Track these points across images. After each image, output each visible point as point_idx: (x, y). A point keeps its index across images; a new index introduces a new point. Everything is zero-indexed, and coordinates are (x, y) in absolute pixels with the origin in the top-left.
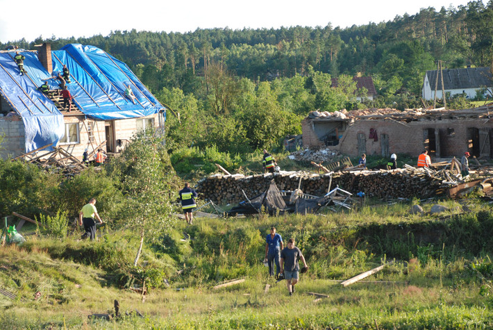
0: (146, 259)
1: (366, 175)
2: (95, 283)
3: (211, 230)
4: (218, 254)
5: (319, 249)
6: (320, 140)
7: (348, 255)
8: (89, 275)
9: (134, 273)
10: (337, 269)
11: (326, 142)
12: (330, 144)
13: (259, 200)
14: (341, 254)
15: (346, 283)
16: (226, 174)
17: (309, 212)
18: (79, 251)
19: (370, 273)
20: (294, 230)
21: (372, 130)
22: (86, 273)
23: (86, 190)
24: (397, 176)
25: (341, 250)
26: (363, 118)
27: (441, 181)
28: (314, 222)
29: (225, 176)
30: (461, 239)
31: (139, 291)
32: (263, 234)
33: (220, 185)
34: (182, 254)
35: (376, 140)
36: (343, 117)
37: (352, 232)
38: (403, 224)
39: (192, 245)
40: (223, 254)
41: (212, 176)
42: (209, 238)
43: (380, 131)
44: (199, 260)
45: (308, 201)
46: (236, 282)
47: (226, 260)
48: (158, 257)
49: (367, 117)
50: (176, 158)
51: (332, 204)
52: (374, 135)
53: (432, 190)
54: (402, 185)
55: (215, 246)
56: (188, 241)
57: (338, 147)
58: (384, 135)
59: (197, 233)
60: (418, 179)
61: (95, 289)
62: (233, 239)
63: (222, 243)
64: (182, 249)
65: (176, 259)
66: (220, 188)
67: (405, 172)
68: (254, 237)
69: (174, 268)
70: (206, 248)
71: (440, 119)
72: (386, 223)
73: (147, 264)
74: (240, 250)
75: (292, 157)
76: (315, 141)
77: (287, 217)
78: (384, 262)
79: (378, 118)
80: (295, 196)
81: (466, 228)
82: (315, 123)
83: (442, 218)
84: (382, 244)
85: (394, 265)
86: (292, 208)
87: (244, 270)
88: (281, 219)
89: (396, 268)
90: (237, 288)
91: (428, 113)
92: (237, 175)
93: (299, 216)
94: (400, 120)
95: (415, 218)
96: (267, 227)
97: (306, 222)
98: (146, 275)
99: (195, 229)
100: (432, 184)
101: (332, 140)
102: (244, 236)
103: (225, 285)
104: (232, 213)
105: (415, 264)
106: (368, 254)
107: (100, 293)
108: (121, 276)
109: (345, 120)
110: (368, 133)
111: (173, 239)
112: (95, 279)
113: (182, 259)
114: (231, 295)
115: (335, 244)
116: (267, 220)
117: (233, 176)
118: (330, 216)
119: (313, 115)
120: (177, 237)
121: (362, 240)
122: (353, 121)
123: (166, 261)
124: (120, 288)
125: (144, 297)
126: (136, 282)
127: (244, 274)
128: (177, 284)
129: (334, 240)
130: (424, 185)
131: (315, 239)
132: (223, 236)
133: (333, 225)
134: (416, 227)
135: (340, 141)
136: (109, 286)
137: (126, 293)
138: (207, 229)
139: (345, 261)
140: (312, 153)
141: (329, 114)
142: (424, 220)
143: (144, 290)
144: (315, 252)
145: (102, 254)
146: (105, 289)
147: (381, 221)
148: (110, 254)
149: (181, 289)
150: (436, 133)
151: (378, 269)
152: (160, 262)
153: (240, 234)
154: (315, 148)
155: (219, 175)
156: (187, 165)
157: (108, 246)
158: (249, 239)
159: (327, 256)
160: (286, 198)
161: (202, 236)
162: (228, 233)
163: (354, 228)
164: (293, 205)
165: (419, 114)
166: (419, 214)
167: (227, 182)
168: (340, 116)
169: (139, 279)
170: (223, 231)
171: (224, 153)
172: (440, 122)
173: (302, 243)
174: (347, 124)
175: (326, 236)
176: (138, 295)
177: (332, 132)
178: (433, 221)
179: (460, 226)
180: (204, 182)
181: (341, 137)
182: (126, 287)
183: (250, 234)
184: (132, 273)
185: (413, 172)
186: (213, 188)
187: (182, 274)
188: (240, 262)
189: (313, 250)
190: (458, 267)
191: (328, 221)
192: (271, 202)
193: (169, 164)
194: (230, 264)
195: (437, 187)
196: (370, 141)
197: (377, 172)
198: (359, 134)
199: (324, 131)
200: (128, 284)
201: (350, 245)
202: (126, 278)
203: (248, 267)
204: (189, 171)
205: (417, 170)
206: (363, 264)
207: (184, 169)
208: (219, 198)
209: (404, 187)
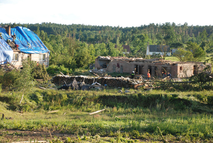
0: (26, 102)
1: (109, 79)
2: (5, 108)
3: (51, 94)
4: (51, 101)
5: (85, 102)
6: (101, 66)
7: (94, 105)
8: (3, 105)
9: (19, 106)
10: (89, 109)
11: (103, 67)
12: (104, 68)
13: (70, 85)
14: (92, 104)
15: (91, 114)
16: (63, 75)
17: (86, 90)
18: (3, 97)
19: (100, 111)
20: (79, 95)
21: (118, 64)
22: (2, 105)
23: (12, 77)
24: (118, 80)
25: (92, 103)
26: (115, 60)
27: (132, 83)
28: (86, 93)
29: (62, 76)
30: (132, 102)
31: (20, 112)
32: (68, 96)
33: (60, 79)
34: (39, 101)
35: (119, 67)
36: (109, 59)
37: (97, 97)
38: (114, 96)
39: (43, 98)
40: (53, 102)
41: (58, 75)
42: (50, 96)
43: (120, 64)
44: (45, 103)
45: (86, 86)
46: (55, 111)
47: (54, 104)
48: (30, 101)
49: (117, 60)
50: (50, 68)
51: (94, 88)
52: (118, 66)
53: (129, 85)
54: (120, 83)
55: (51, 99)
56: (42, 97)
57: (106, 69)
58: (122, 66)
59: (46, 94)
60: (125, 81)
61: (4, 110)
62: (57, 97)
63: (54, 98)
64: (39, 99)
65: (37, 102)
66: (60, 80)
67: (121, 79)
68: (65, 97)
69: (35, 105)
70: (48, 100)
71: (140, 62)
72: (109, 95)
73: (26, 103)
74: (59, 101)
75: (91, 71)
76: (99, 66)
77: (78, 91)
78: (105, 108)
79: (120, 60)
80: (82, 84)
81: (134, 98)
82: (100, 60)
83: (127, 95)
84: (107, 102)
85: (109, 109)
86: (80, 88)
87: (59, 107)
88: (75, 92)
89: (109, 110)
90: (55, 113)
91: (136, 59)
92: (67, 76)
93: (82, 91)
94: (127, 61)
95: (119, 94)
96: (70, 93)
97: (83, 93)
98: (23, 107)
99: (46, 93)
100: (129, 83)
101: (105, 66)
102: (61, 96)
103: (51, 112)
104: (61, 88)
105: (115, 109)
106: (101, 105)
107: (6, 112)
108: (14, 106)
109: (110, 60)
110: (116, 65)
111: (37, 96)
112: (5, 107)
113: (39, 102)
114: (52, 115)
115: (91, 101)
116: (71, 91)
117: (65, 76)
118: (92, 92)
119: (99, 57)
120: (39, 95)
121: (100, 100)
122: (112, 60)
123: (34, 103)
124: (13, 111)
125: (21, 114)
126: (19, 109)
127: (59, 109)
128: (35, 111)
129: (90, 99)
130: (127, 83)
131: (84, 99)
132: (55, 96)
133: (92, 95)
134: (118, 97)
135: (107, 67)
136: (10, 110)
137: (15, 113)
138: (49, 93)
139: (93, 106)
140: (97, 70)
141: (105, 57)
142: (121, 95)
143: (22, 112)
144: (84, 103)
145: (11, 99)
146: (8, 111)
147: (107, 94)
148: (13, 99)
149: (36, 112)
150: (138, 67)
151: (103, 110)
152: (31, 103)
153: (60, 96)
154: (99, 69)
155: (60, 75)
156: (53, 71)
157: (13, 97)
158: (63, 97)
159: (88, 105)
160: (79, 85)
161: (48, 95)
162: (57, 95)
163: (98, 96)
164: (81, 87)
165: (134, 60)
166: (120, 93)
167: (63, 78)
168: (108, 58)
169: (21, 108)
170: (55, 94)
171: (67, 68)
172: (140, 63)
173: (80, 100)
174: (110, 61)
175: (88, 98)
176: (19, 113)
177: (105, 64)
178: (124, 95)
179: (132, 98)
180: (55, 77)
181: (108, 65)
182: (16, 110)
183: (64, 96)
184: (18, 106)
185: (123, 79)
186: (58, 80)
187: (38, 107)
188: (58, 105)
189: (83, 103)
190: (128, 111)
191: (90, 93)
192: (73, 85)
193: (46, 70)
194: (55, 105)
195: (131, 84)
196: (117, 68)
197: (112, 78)
198: (114, 65)
199: (102, 63)
200: (16, 109)
201: (96, 101)
202: (16, 108)
203: (60, 107)
204: (54, 73)
205: (125, 78)
206: (99, 108)
207: (52, 73)
208: (60, 83)
209: (120, 84)
